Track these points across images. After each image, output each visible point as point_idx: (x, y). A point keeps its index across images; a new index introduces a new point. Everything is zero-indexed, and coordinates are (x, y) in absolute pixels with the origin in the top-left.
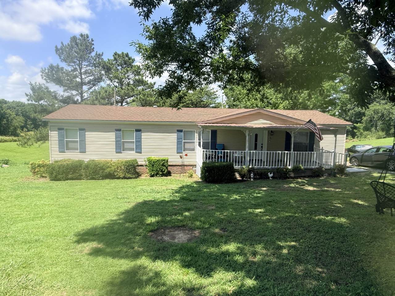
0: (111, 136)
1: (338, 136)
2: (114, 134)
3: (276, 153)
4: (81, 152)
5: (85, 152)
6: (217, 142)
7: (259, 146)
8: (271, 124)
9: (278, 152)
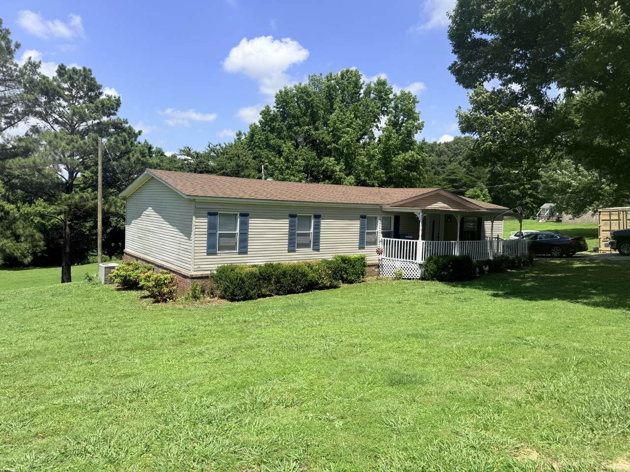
0: (283, 225)
1: (495, 222)
2: (287, 221)
3: (450, 243)
4: (240, 253)
5: (246, 253)
6: (400, 231)
7: (435, 236)
8: (448, 208)
9: (452, 242)
